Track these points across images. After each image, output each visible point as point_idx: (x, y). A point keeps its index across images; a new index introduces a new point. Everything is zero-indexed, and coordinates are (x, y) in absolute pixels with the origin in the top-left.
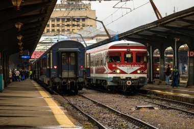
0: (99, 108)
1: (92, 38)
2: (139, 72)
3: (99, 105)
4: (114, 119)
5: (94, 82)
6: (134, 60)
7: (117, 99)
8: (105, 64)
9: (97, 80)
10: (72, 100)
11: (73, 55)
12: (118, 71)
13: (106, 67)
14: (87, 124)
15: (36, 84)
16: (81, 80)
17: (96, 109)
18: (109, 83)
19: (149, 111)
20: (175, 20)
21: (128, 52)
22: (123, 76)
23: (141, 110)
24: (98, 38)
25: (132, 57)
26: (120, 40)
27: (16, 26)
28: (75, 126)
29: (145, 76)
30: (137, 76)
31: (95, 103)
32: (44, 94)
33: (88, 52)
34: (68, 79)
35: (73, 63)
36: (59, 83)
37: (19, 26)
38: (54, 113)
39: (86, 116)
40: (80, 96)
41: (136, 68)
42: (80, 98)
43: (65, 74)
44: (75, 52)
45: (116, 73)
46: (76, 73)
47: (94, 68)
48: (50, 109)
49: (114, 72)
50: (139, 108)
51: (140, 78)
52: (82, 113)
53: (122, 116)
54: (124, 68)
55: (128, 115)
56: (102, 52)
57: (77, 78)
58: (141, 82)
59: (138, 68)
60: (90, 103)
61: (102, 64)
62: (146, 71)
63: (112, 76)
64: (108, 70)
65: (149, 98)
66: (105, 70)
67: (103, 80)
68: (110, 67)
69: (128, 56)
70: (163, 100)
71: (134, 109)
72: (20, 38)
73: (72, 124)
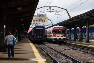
0: (50, 49)
1: (47, 26)
2: (63, 36)
3: (50, 48)
4: (56, 54)
5: (48, 40)
6: (62, 32)
7: (56, 46)
8: (52, 34)
9: (49, 39)
10: (41, 46)
11: (41, 31)
12: (56, 36)
13: (52, 35)
14: (47, 57)
15: (29, 40)
16: (44, 39)
17: (49, 50)
18: (53, 40)
19: (69, 50)
20: (76, 18)
21: (60, 30)
22: (58, 38)
23: (66, 50)
24: (49, 26)
25: (61, 31)
26: (57, 25)
27: (21, 20)
28: (42, 59)
29: (65, 38)
30: (63, 38)
31: (49, 47)
32: (31, 44)
33: (46, 30)
34: (39, 38)
35: (41, 33)
36: (36, 40)
37: (22, 20)
38: (34, 52)
39: (46, 53)
40: (43, 44)
41: (62, 35)
42: (43, 45)
43: (38, 37)
44: (42, 30)
45: (56, 37)
46: (42, 37)
47: (48, 35)
48: (33, 50)
49: (55, 37)
50: (65, 50)
51: (64, 38)
52: (45, 52)
53: (59, 53)
54: (58, 35)
55: (61, 52)
56: (51, 30)
57: (42, 38)
58: (64, 40)
59: (63, 35)
60: (47, 47)
61: (51, 34)
62: (65, 36)
63: (54, 38)
64: (53, 36)
65: (67, 45)
66: (52, 36)
67: (51, 39)
68: (54, 35)
69: (60, 31)
70: (72, 46)
71: (63, 50)
72: (23, 25)
73: (41, 57)
